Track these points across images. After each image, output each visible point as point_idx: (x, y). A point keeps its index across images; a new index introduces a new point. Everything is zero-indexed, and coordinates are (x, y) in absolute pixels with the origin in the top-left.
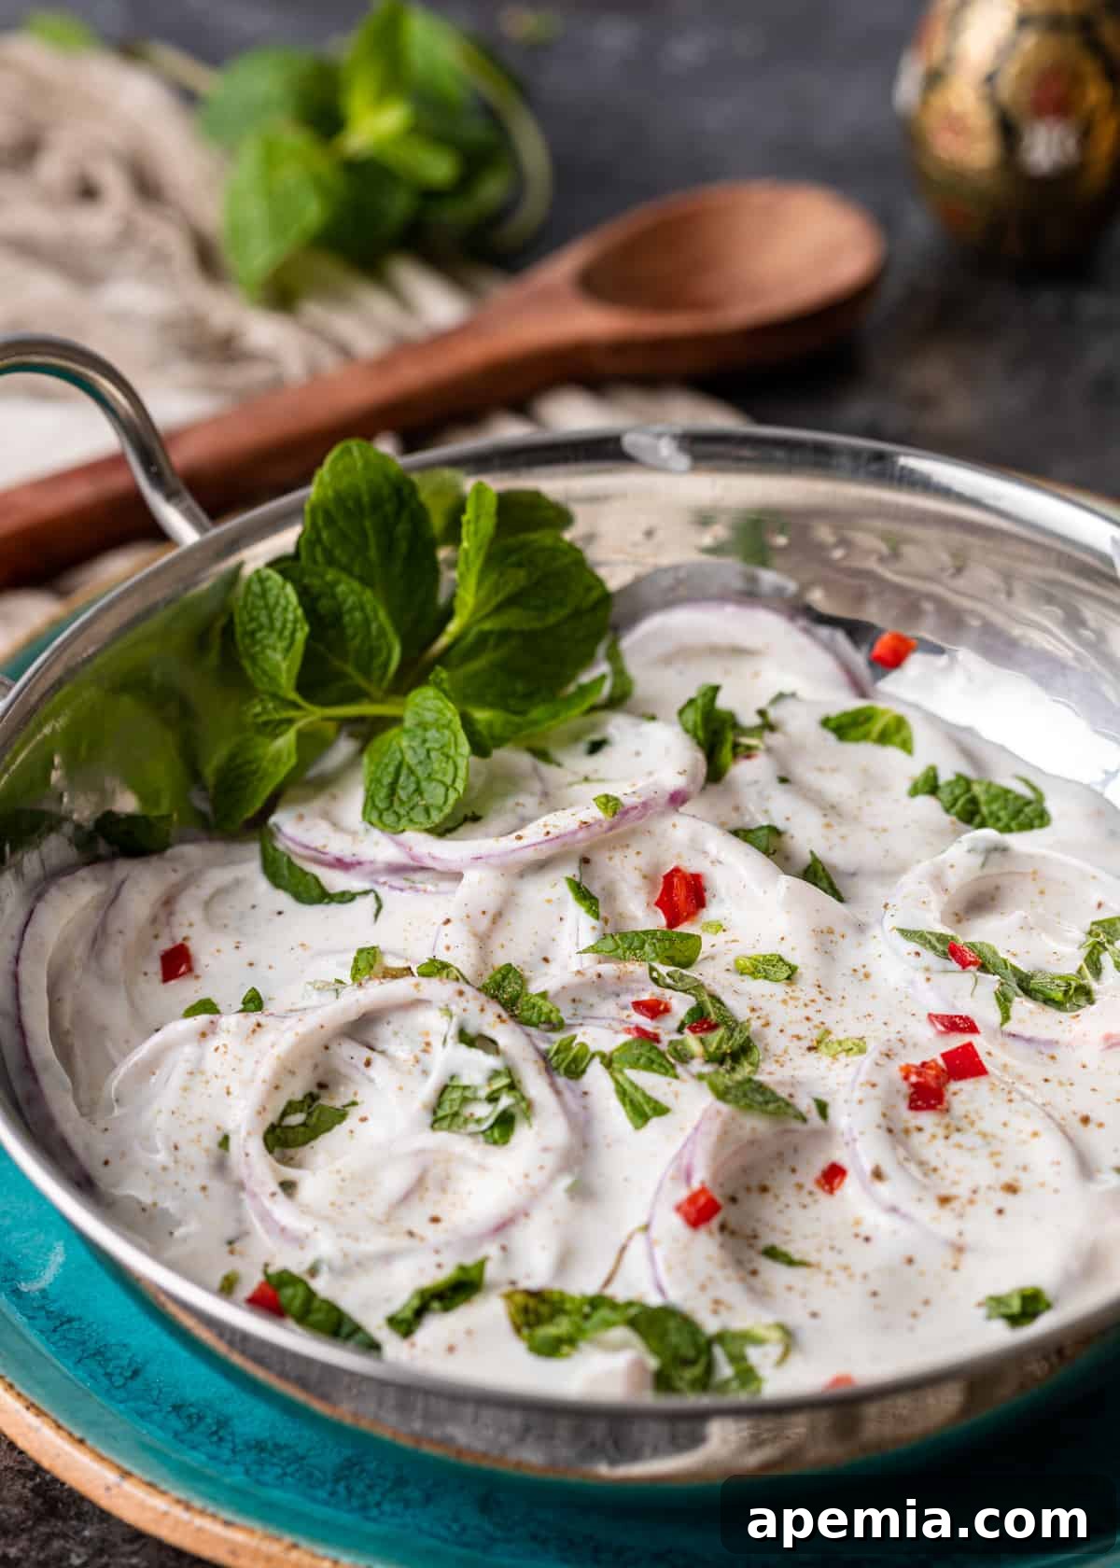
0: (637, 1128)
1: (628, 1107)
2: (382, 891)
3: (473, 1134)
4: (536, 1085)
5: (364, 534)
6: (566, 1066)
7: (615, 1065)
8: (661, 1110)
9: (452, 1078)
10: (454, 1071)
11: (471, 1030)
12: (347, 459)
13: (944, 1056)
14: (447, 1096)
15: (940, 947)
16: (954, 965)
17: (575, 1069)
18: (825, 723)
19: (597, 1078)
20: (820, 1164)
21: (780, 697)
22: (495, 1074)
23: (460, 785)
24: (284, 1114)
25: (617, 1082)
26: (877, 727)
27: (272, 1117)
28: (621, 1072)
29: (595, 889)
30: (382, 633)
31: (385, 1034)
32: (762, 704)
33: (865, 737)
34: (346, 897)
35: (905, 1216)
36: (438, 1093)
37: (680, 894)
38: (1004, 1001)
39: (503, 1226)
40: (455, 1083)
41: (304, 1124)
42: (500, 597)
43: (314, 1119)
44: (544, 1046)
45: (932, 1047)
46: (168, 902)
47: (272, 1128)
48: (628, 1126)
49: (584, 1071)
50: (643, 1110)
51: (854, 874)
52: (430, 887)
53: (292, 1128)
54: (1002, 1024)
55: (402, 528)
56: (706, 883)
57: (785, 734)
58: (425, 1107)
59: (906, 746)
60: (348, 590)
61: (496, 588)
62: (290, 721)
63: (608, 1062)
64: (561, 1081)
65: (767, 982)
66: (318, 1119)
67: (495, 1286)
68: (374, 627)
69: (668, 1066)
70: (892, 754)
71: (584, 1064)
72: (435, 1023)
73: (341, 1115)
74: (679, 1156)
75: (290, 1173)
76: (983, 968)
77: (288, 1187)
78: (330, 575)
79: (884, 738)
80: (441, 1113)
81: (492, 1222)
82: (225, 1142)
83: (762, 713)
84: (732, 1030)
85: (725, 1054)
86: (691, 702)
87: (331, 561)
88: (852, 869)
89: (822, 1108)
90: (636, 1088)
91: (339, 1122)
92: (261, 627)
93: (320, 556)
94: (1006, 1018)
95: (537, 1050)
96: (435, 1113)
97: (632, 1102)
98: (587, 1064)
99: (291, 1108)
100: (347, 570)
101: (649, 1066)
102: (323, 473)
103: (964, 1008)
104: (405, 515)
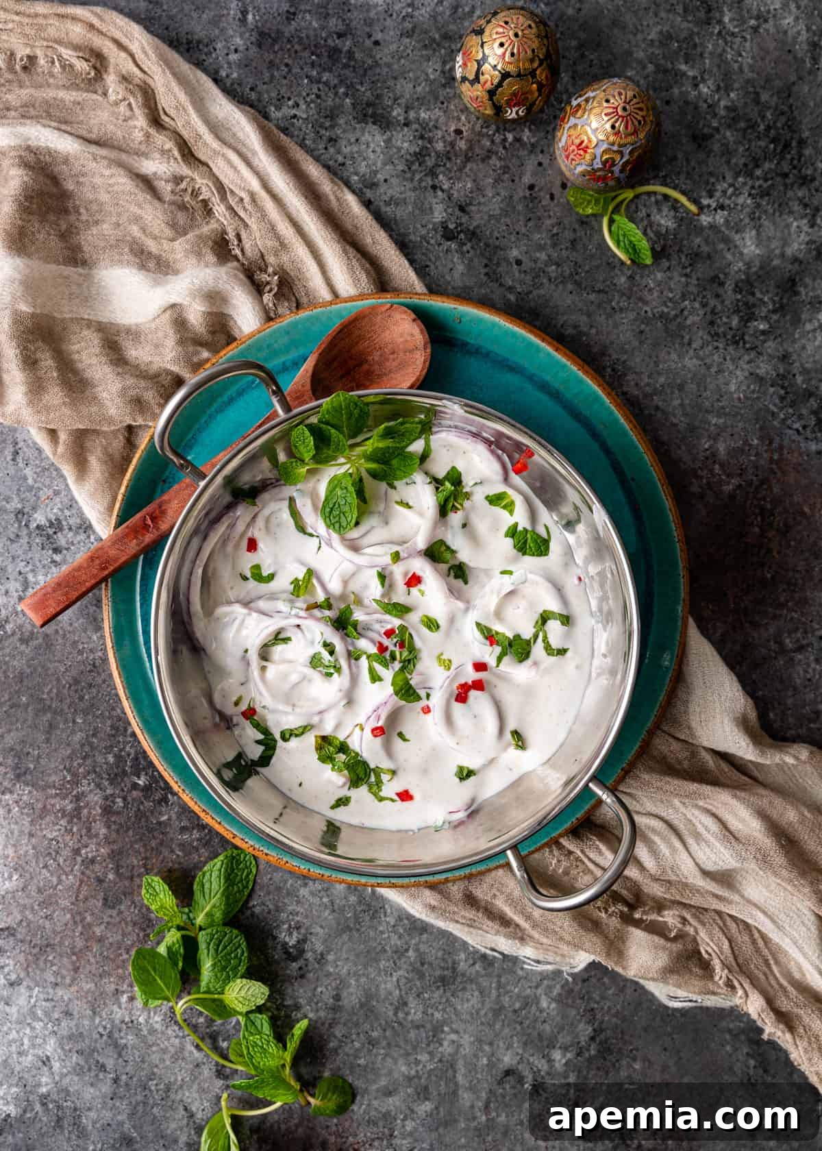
0: (371, 683)
1: (370, 675)
3: (319, 674)
4: (343, 663)
5: (342, 414)
6: (354, 656)
7: (370, 659)
8: (380, 679)
13: (472, 681)
15: (485, 633)
16: (488, 642)
17: (357, 658)
18: (487, 498)
19: (364, 661)
21: (476, 483)
25: (369, 665)
26: (505, 502)
28: (371, 662)
33: (499, 505)
34: (311, 535)
35: (443, 737)
38: (500, 657)
39: (322, 712)
44: (348, 647)
45: (471, 675)
46: (254, 517)
48: (369, 682)
49: (360, 659)
50: (375, 678)
54: (496, 668)
55: (356, 411)
56: (423, 580)
57: (472, 501)
59: (511, 513)
63: (368, 657)
64: (352, 661)
65: (429, 629)
67: (313, 732)
69: (387, 662)
70: (505, 513)
71: (361, 656)
75: (265, 664)
77: (264, 668)
79: (506, 505)
80: (312, 662)
81: (319, 710)
82: (246, 651)
84: (412, 650)
85: (405, 662)
89: (428, 694)
90: (374, 669)
94: (498, 666)
95: (347, 650)
97: (372, 674)
101: (381, 662)
103: (485, 659)
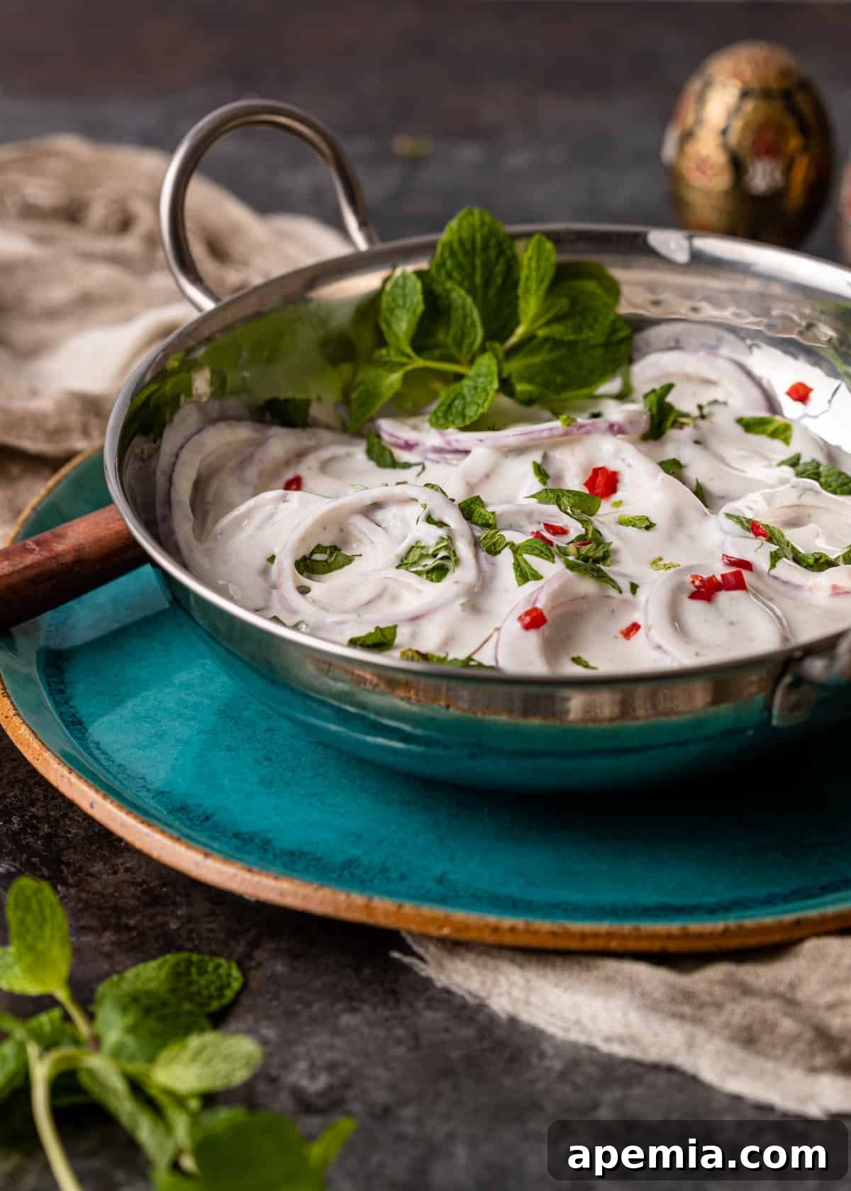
0: (519, 585)
1: (518, 573)
2: (427, 464)
3: (418, 573)
4: (464, 549)
5: (473, 266)
6: (488, 547)
7: (519, 551)
8: (537, 577)
9: (417, 542)
10: (418, 539)
11: (436, 517)
12: (470, 219)
13: (723, 576)
14: (412, 553)
15: (746, 525)
16: (751, 535)
17: (494, 550)
18: (740, 421)
19: (505, 556)
20: (626, 624)
21: (715, 402)
22: (442, 539)
23: (486, 405)
24: (313, 553)
25: (516, 559)
26: (770, 428)
27: (305, 551)
28: (521, 555)
29: (550, 471)
30: (473, 324)
31: (386, 516)
32: (704, 402)
33: (763, 432)
34: (407, 466)
35: (665, 652)
36: (406, 552)
37: (600, 480)
38: (775, 558)
39: (415, 619)
40: (418, 545)
41: (326, 561)
42: (550, 315)
43: (333, 559)
44: (478, 534)
45: (719, 570)
46: (300, 455)
47: (304, 559)
48: (515, 583)
49: (499, 552)
50: (525, 575)
51: (723, 498)
52: (455, 462)
53: (316, 561)
54: (770, 570)
55: (500, 268)
56: (620, 478)
57: (711, 422)
58: (397, 555)
59: (787, 441)
60: (459, 296)
61: (547, 310)
62: (403, 365)
63: (516, 549)
64: (483, 554)
65: (635, 529)
66: (335, 559)
67: (397, 647)
68: (469, 321)
69: (550, 555)
70: (777, 444)
71: (500, 548)
72: (416, 511)
73: (349, 560)
74: (532, 594)
75: (306, 582)
76: (770, 540)
77: (303, 590)
78: (449, 285)
79: (774, 435)
80: (405, 562)
81: (410, 616)
82: (272, 559)
83: (700, 407)
84: (598, 545)
85: (589, 557)
86: (654, 391)
87: (449, 276)
88: (722, 494)
89: (634, 588)
90: (527, 563)
91: (348, 564)
92: (398, 306)
93: (443, 273)
94: (773, 567)
95: (473, 536)
96: (402, 561)
97: (521, 570)
98: (502, 549)
99: (319, 549)
100: (461, 285)
101: (540, 554)
102: (454, 224)
103: (749, 557)
104: (502, 261)
